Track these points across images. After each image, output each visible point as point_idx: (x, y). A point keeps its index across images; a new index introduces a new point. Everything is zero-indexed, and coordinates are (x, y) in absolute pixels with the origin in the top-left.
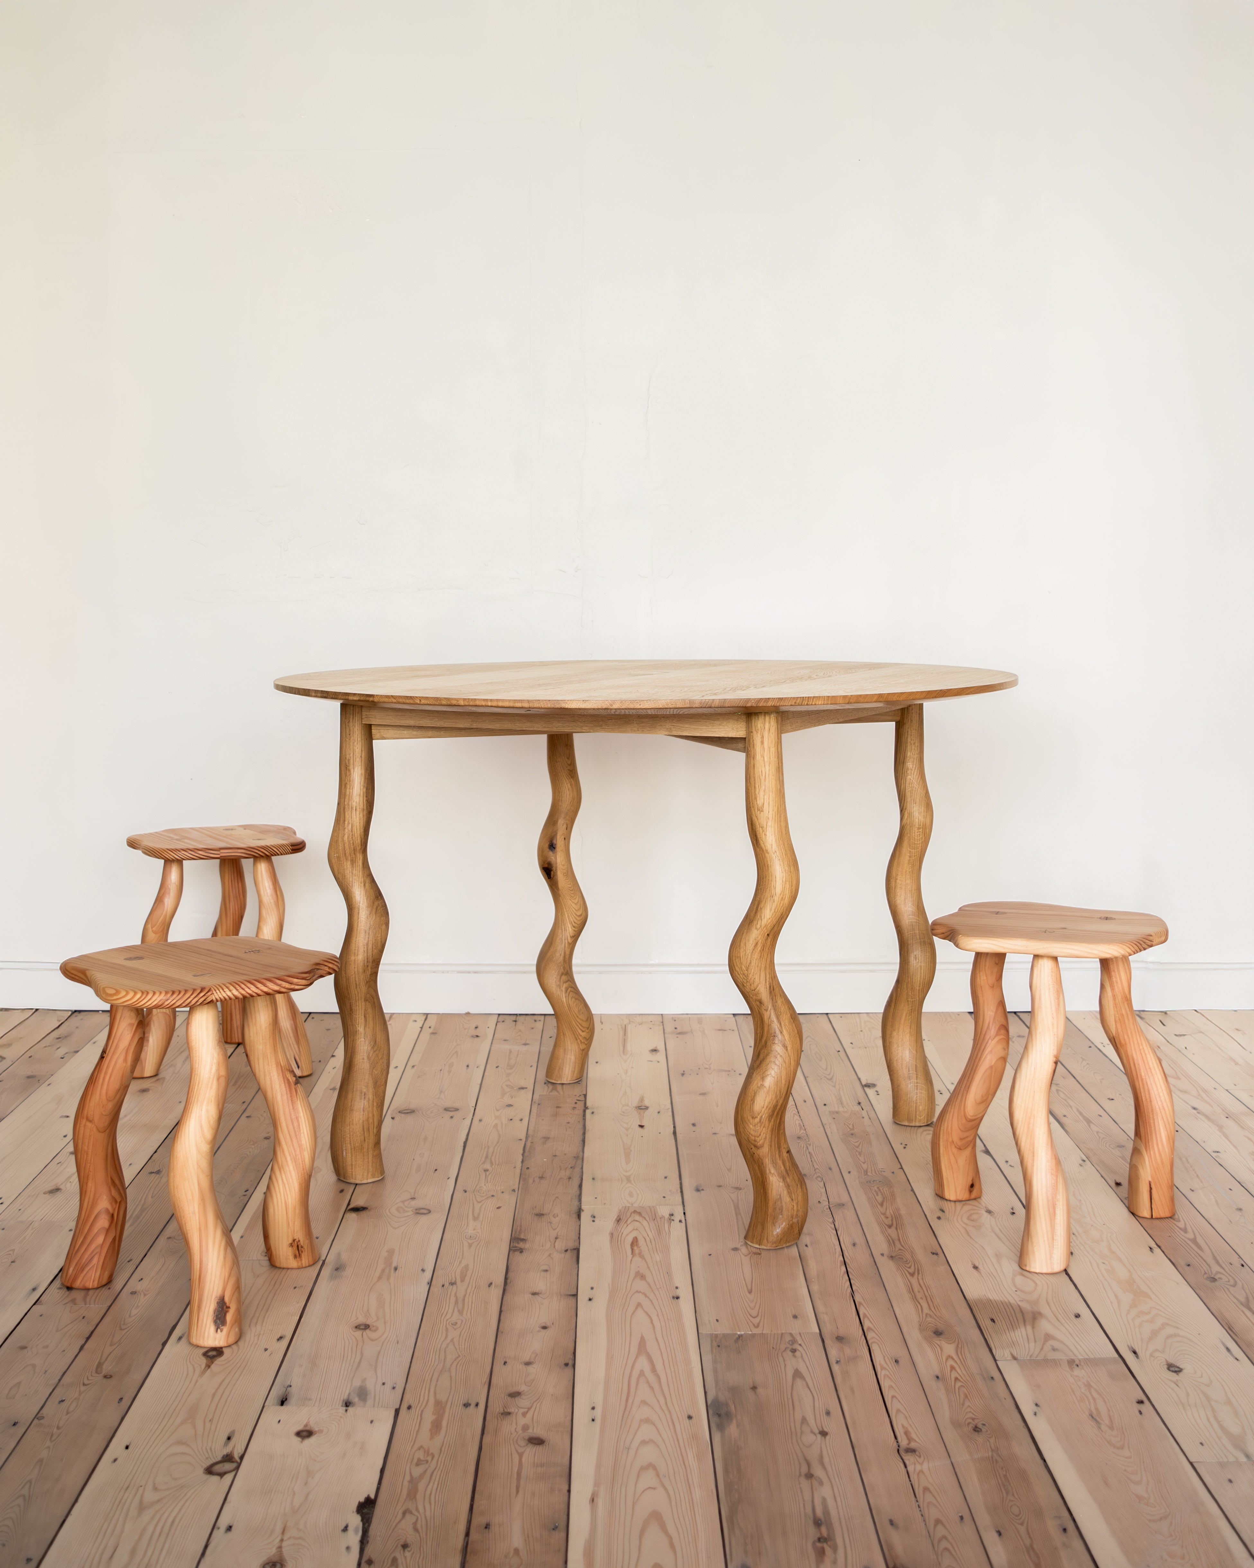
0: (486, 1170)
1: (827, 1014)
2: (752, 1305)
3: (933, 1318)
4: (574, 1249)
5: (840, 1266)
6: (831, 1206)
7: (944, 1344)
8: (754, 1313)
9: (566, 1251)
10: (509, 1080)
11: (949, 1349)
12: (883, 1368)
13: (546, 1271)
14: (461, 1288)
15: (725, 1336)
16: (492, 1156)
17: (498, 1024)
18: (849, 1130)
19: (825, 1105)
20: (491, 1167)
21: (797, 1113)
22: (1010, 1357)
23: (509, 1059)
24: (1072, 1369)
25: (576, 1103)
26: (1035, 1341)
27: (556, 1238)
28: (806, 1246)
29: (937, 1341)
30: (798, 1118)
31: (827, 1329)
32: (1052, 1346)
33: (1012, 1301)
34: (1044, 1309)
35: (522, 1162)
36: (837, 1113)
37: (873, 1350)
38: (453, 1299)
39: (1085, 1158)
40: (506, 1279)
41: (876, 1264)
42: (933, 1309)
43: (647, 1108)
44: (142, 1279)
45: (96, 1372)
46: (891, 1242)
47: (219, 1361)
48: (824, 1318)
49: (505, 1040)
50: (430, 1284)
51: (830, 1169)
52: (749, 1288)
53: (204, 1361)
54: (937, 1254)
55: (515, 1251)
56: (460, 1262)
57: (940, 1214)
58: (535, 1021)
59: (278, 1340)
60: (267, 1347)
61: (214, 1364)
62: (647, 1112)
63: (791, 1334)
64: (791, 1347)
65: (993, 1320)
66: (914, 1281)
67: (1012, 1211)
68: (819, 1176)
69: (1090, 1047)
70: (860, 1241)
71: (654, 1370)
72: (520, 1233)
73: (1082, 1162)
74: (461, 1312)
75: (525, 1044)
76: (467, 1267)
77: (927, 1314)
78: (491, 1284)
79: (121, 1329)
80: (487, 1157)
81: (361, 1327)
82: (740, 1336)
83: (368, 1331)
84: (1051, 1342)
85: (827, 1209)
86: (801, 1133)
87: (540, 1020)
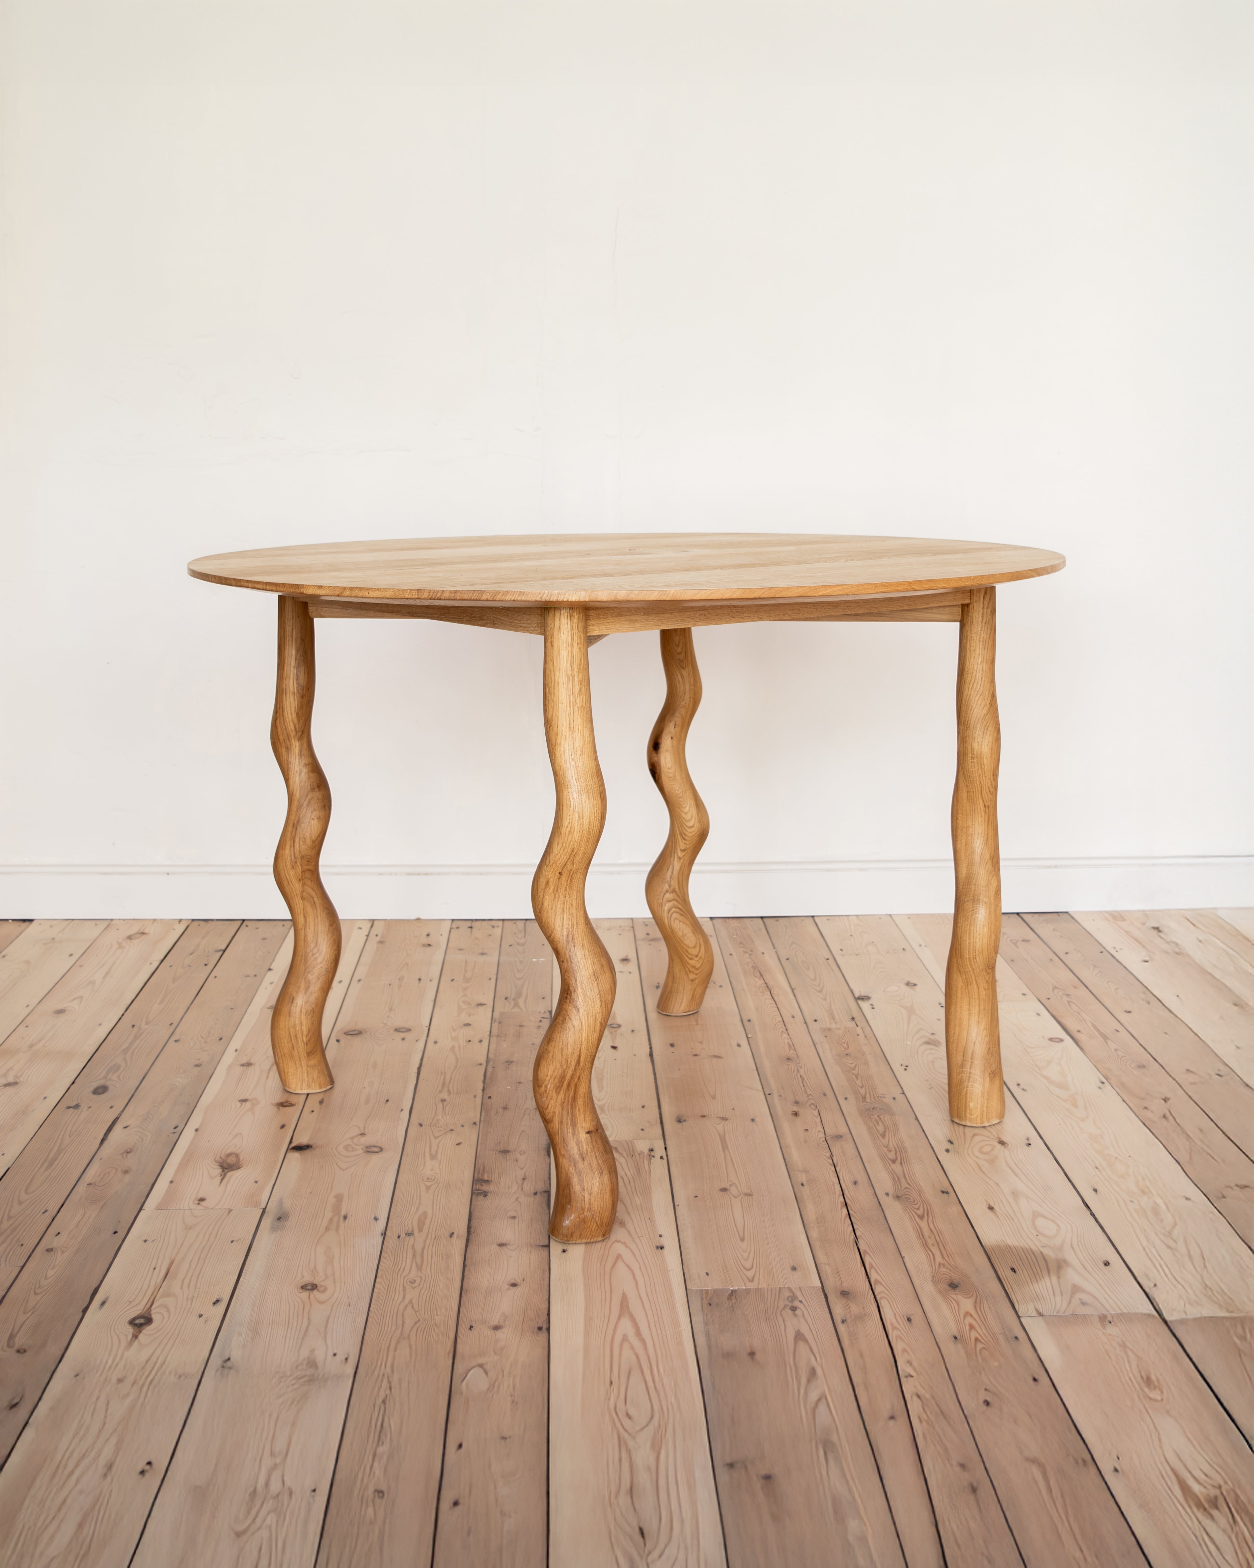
0: (443, 1101)
1: (813, 917)
2: (746, 1255)
3: (947, 1268)
4: (545, 1192)
5: (841, 1208)
6: (827, 1138)
7: (960, 1298)
8: (748, 1264)
9: (535, 1194)
10: (466, 996)
11: (967, 1304)
12: (894, 1328)
13: (514, 1217)
14: (419, 1238)
15: (716, 1292)
16: (450, 1083)
17: (452, 930)
18: (843, 1049)
19: (816, 1021)
20: (449, 1096)
21: (785, 1030)
22: (1035, 1314)
23: (466, 971)
24: (1104, 1327)
25: (541, 1021)
26: (1062, 1294)
27: (524, 1179)
28: (802, 1185)
29: (953, 1295)
30: (787, 1036)
31: (830, 1284)
32: (1080, 1299)
33: (1034, 1248)
34: (1070, 1257)
35: (483, 1090)
36: (830, 1029)
37: (882, 1307)
38: (410, 1253)
39: (1104, 1080)
40: (469, 1227)
41: (880, 1206)
42: (946, 1258)
43: (619, 1026)
44: (59, 1233)
45: (8, 1346)
46: (896, 1179)
47: (148, 1330)
48: (827, 1270)
49: (460, 950)
50: (384, 1234)
51: (825, 1095)
52: (742, 1235)
53: (130, 1330)
54: (947, 1193)
55: (478, 1194)
56: (418, 1209)
57: (949, 1146)
58: (493, 927)
59: (214, 1304)
60: (202, 1313)
61: (141, 1334)
62: (620, 1031)
63: (790, 1289)
64: (790, 1304)
65: (1013, 1270)
66: (923, 1224)
67: (1027, 1142)
68: (813, 1104)
69: (1102, 952)
70: (861, 1177)
71: (638, 1333)
72: (483, 1173)
73: (1100, 1085)
74: (419, 1268)
75: (483, 954)
76: (425, 1214)
77: (940, 1264)
78: (453, 1233)
79: (35, 1293)
80: (444, 1084)
81: (308, 1288)
82: (733, 1292)
83: (315, 1292)
84: (1080, 1295)
85: (823, 1141)
86: (791, 1052)
87: (498, 926)
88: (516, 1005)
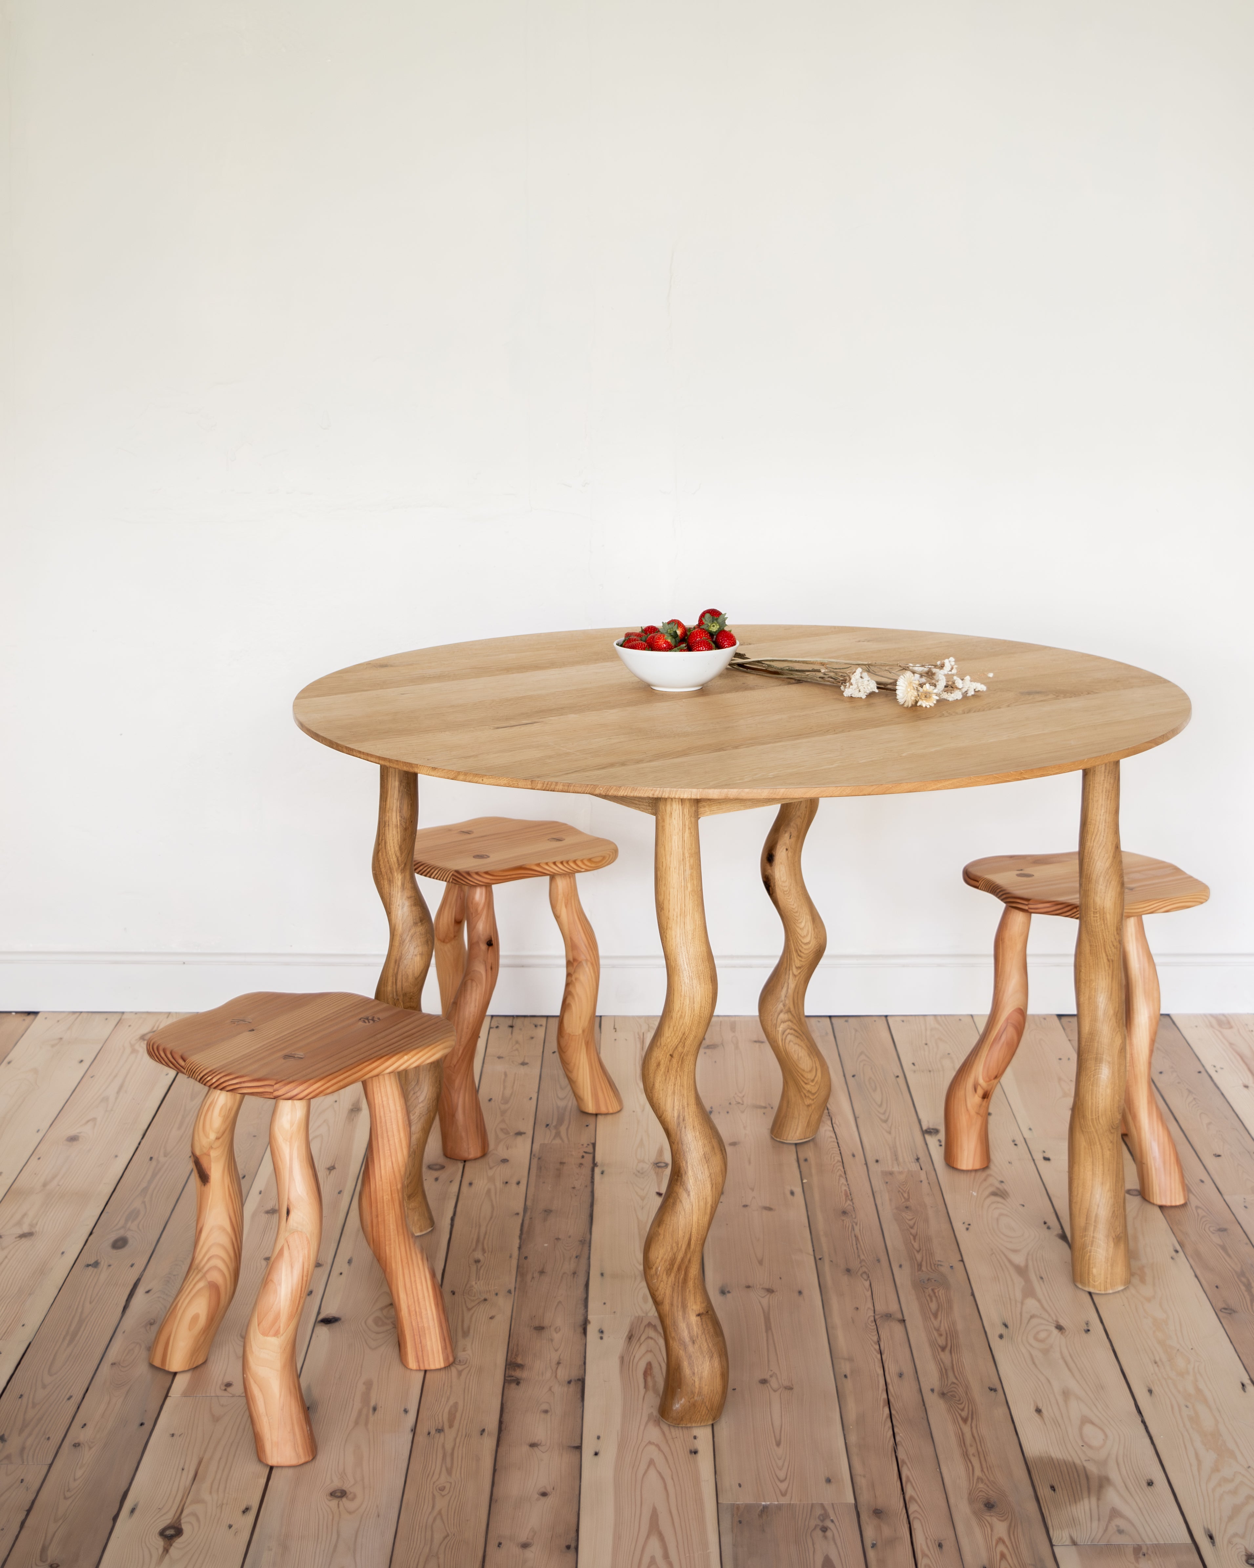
0: (477, 1260)
1: (887, 1017)
2: (780, 1463)
3: (986, 1484)
4: (579, 1380)
5: (883, 1407)
6: (876, 1316)
7: (994, 1520)
8: (782, 1475)
9: (569, 1382)
10: (504, 1122)
11: (1000, 1528)
12: (924, 1555)
13: (546, 1412)
14: (450, 1434)
15: (748, 1508)
16: (484, 1238)
18: (903, 1200)
19: (877, 1161)
20: (484, 1255)
21: (843, 1174)
22: (1069, 1542)
23: (506, 1089)
24: (1137, 1560)
25: (583, 1157)
26: (1099, 1519)
27: (559, 1363)
28: (846, 1376)
29: (988, 1516)
30: (845, 1182)
31: (864, 1498)
32: (1118, 1526)
33: (1077, 1461)
34: (1113, 1474)
35: (520, 1248)
36: (891, 1173)
37: (915, 1531)
38: (440, 1453)
39: (1178, 1248)
40: (501, 1422)
41: (924, 1405)
42: (985, 1470)
44: (85, 1425)
45: (41, 1560)
46: (943, 1373)
47: (179, 1542)
48: (862, 1482)
49: (499, 1057)
50: (414, 1430)
51: (878, 1260)
52: (778, 1438)
53: (160, 1543)
54: (995, 1390)
55: (510, 1382)
56: (448, 1399)
57: (1003, 1330)
58: (535, 1026)
59: (244, 1512)
60: (231, 1523)
61: (172, 1548)
63: (822, 1506)
64: (821, 1524)
65: (1053, 1487)
66: (966, 1429)
67: (1086, 1328)
68: (865, 1273)
69: (1199, 1072)
70: (908, 1370)
71: (666, 1556)
72: (517, 1355)
73: (1174, 1253)
74: (449, 1472)
75: (524, 1064)
76: (456, 1405)
77: (978, 1478)
78: (483, 1430)
79: (65, 1498)
80: (478, 1239)
81: (337, 1494)
82: (765, 1508)
83: (344, 1499)
84: (1118, 1521)
85: (872, 1323)
87: (541, 1025)
88: (558, 1134)
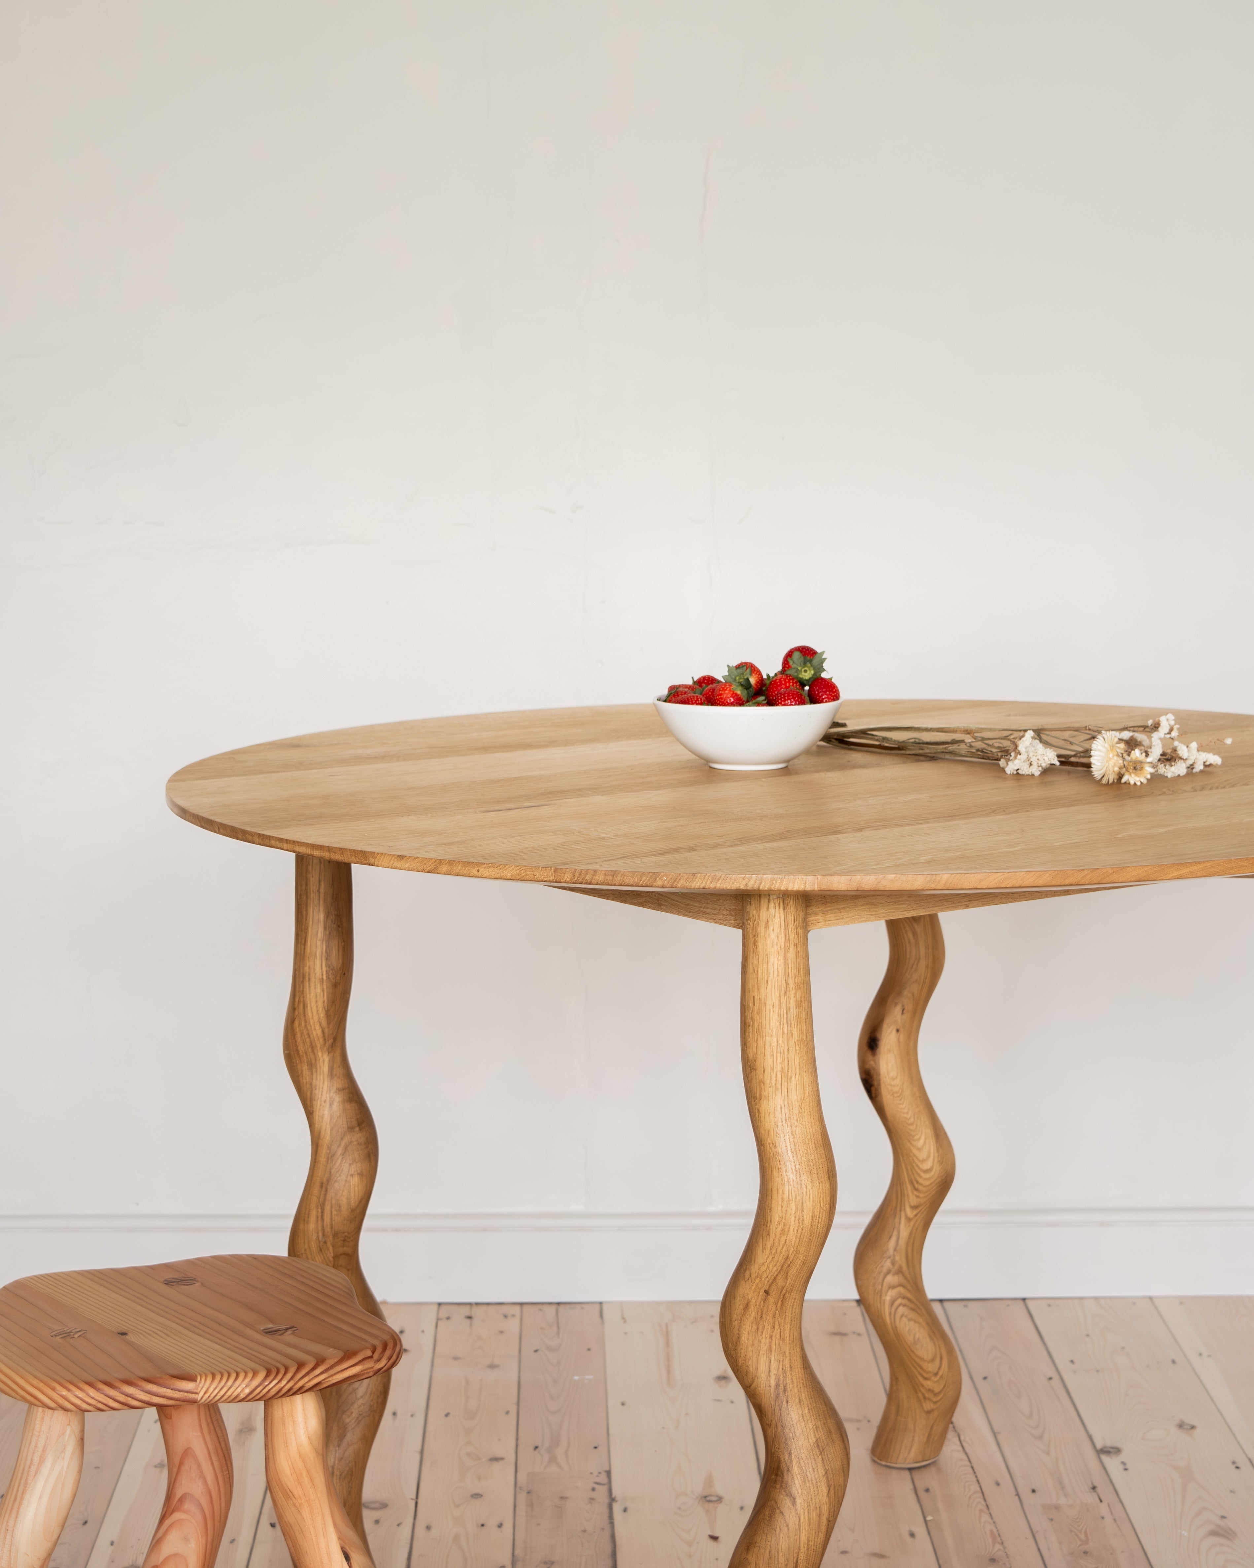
1: (1025, 1300)
17: (440, 1322)
21: (985, 1509)
43: (720, 1499)
49: (456, 1358)
58: (506, 1316)
62: (721, 1509)
75: (492, 1366)
86: (996, 1548)
87: (513, 1316)
88: (553, 1459)
